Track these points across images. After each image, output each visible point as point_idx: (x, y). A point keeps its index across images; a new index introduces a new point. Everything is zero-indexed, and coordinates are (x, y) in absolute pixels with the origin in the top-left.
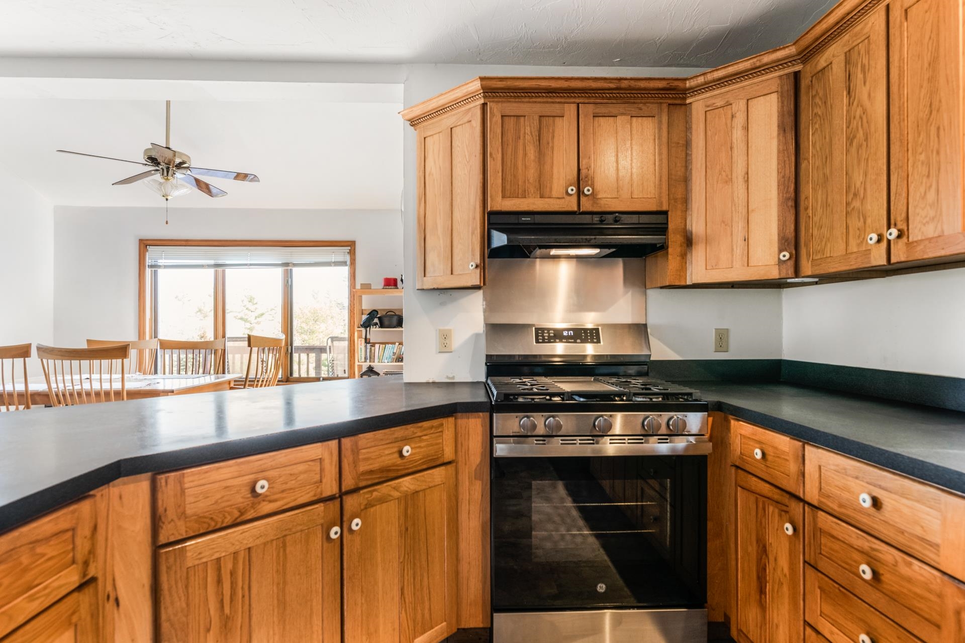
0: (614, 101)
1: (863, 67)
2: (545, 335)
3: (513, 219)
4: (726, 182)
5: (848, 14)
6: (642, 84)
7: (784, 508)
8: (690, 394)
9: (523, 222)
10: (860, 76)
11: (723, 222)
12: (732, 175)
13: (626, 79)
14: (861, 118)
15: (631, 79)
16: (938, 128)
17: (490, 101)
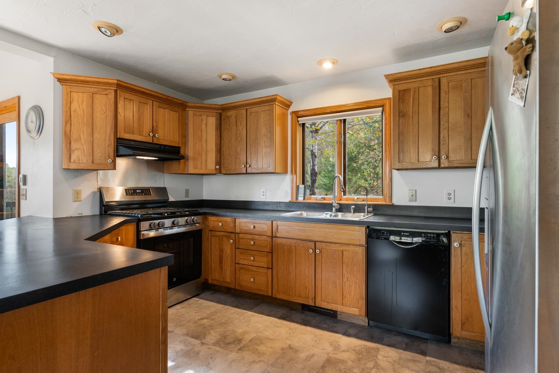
0: (165, 103)
1: (240, 121)
2: (130, 192)
3: (128, 142)
4: (200, 141)
5: (237, 105)
6: (175, 100)
7: (229, 237)
8: (197, 210)
9: (132, 144)
10: (239, 123)
11: (199, 154)
12: (202, 139)
13: (170, 97)
14: (239, 134)
15: (172, 97)
16: (258, 144)
17: (119, 90)
